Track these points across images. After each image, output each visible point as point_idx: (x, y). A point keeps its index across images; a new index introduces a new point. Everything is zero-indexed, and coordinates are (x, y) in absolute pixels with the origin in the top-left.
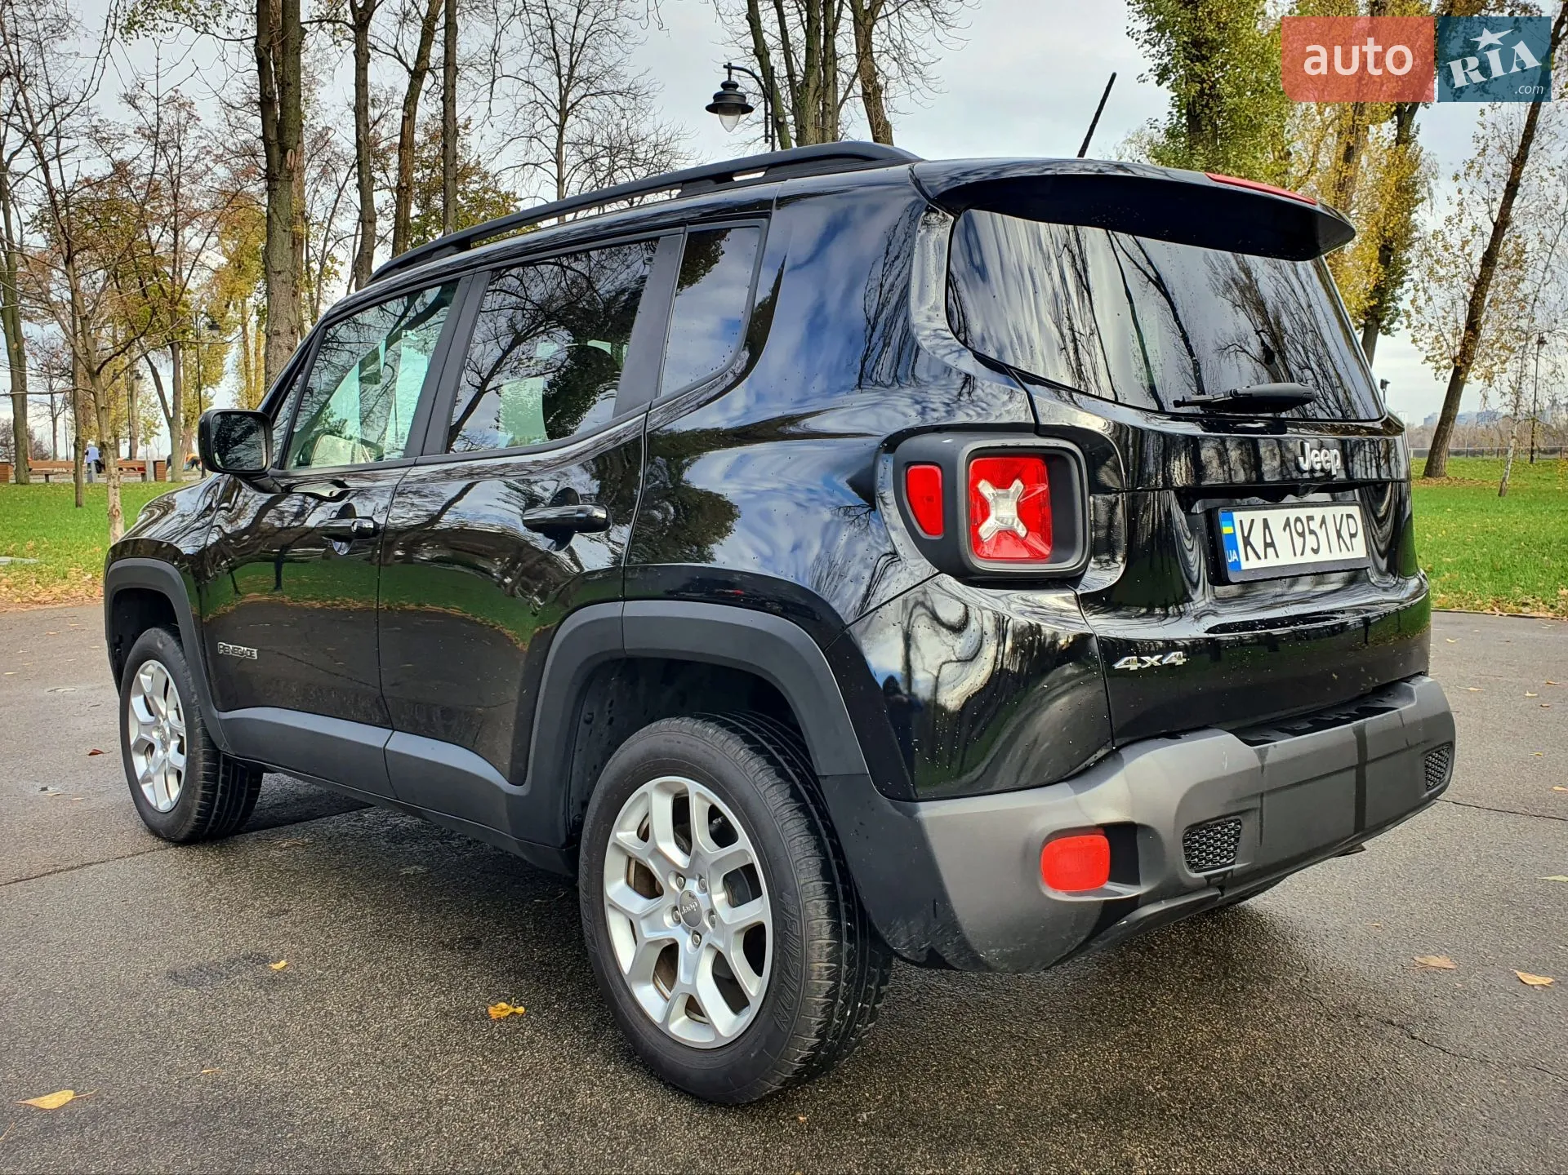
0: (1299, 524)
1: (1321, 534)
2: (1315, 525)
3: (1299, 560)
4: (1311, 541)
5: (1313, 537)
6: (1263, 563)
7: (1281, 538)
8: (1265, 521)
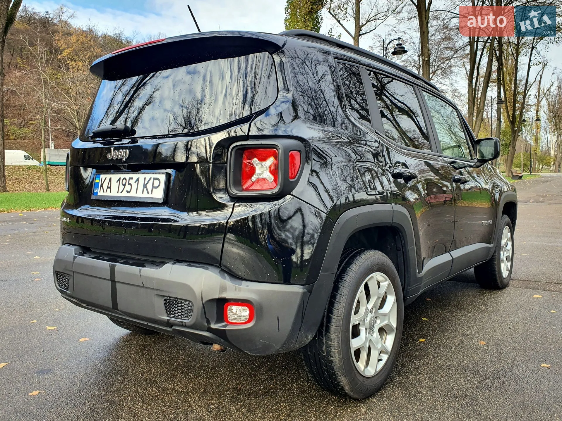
0: (124, 180)
1: (134, 186)
2: (131, 182)
3: (119, 194)
4: (128, 188)
5: (130, 186)
6: (105, 194)
7: (115, 185)
8: (110, 179)
